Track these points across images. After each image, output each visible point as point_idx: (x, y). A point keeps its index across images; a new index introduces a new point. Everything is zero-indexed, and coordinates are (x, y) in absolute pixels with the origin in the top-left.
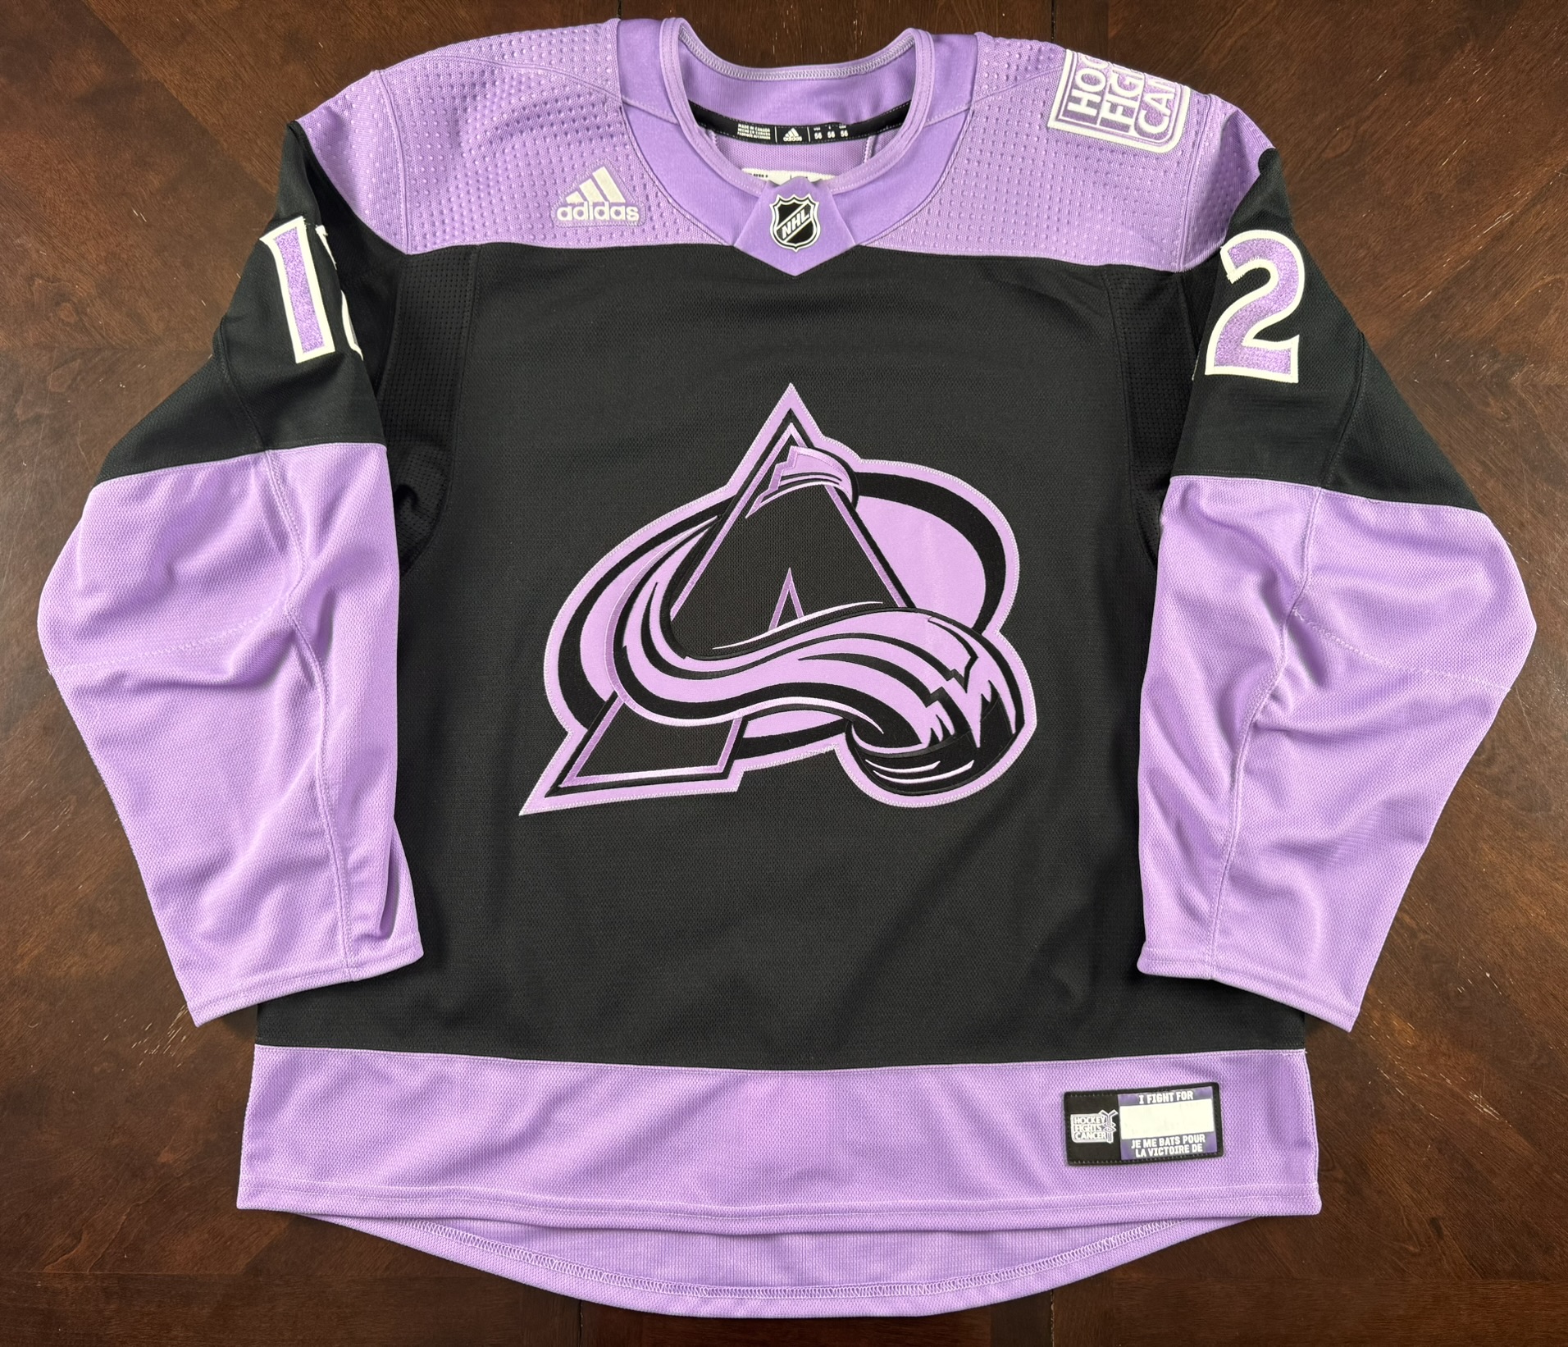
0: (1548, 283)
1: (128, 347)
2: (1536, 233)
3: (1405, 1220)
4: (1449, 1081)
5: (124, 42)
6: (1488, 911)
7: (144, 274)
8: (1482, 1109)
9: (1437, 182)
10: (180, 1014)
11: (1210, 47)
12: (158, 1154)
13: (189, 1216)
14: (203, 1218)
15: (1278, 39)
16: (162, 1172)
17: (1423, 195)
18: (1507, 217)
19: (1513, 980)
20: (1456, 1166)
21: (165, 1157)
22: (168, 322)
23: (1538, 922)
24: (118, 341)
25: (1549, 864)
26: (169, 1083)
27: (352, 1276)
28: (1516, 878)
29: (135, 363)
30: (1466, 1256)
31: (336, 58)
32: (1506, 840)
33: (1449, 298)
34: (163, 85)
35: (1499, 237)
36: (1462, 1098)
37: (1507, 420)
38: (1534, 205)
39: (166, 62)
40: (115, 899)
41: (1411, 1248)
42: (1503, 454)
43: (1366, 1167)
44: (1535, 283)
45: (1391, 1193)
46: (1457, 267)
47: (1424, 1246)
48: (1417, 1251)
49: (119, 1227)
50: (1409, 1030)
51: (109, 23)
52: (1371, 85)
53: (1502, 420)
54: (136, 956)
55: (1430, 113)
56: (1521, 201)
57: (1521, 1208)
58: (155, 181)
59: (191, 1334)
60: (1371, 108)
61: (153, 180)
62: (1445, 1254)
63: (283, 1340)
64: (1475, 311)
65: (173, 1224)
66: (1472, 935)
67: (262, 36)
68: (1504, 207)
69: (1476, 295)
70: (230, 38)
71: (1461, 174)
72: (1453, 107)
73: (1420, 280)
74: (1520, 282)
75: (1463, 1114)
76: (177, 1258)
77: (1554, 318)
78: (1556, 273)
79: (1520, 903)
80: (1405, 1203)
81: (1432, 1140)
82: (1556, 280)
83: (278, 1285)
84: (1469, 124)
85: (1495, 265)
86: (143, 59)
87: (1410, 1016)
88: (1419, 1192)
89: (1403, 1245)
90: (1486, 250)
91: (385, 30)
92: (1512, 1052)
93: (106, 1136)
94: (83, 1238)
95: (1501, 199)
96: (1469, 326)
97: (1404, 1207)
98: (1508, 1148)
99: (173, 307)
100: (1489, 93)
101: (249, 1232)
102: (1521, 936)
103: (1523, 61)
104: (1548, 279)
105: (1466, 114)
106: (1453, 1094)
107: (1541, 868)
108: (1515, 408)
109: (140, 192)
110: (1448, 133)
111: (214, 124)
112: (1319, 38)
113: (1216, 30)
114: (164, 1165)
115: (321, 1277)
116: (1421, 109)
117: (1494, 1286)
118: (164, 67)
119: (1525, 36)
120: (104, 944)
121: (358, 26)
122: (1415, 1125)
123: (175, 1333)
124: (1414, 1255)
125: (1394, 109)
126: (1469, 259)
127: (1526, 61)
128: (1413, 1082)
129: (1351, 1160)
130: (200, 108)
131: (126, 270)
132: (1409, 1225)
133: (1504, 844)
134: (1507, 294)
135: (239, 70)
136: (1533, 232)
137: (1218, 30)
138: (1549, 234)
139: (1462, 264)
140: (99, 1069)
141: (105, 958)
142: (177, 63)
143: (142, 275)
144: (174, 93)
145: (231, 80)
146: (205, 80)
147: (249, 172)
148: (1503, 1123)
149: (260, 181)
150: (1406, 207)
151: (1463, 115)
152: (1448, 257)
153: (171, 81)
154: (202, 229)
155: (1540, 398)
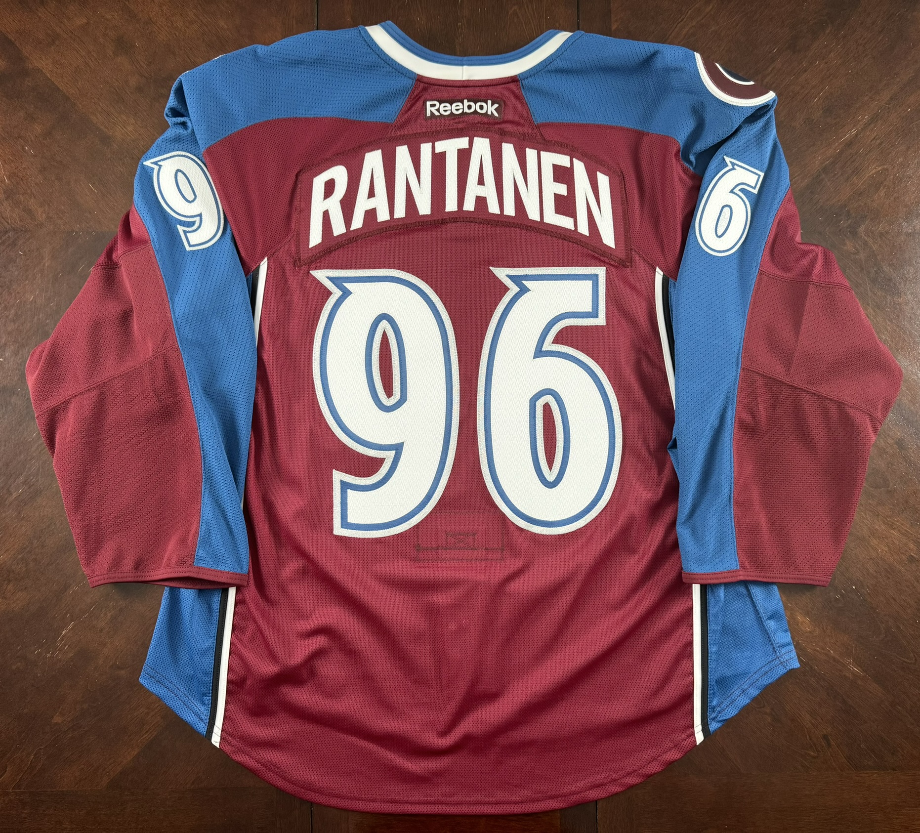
0: (879, 171)
1: (23, 229)
2: (871, 141)
3: (808, 736)
4: (832, 652)
5: (18, 46)
6: (853, 549)
7: (33, 185)
8: (853, 668)
9: (811, 112)
10: (64, 632)
11: (673, 34)
12: (53, 717)
13: (72, 754)
14: (80, 756)
15: (713, 28)
16: (55, 728)
17: (803, 119)
18: (854, 131)
19: (869, 590)
20: (838, 703)
21: (57, 719)
22: (48, 214)
23: (883, 554)
24: (18, 226)
25: (888, 519)
26: (58, 674)
27: (171, 788)
28: (869, 528)
29: (29, 239)
30: (845, 757)
31: (146, 53)
32: (862, 506)
33: (820, 181)
34: (41, 71)
35: (850, 144)
36: (840, 662)
37: (857, 253)
38: (870, 124)
39: (43, 58)
40: (23, 564)
41: (812, 753)
42: (854, 273)
43: (784, 705)
44: (871, 171)
45: (799, 721)
46: (824, 163)
47: (820, 752)
48: (816, 755)
49: (30, 762)
50: (807, 622)
51: (8, 34)
52: (770, 55)
53: (854, 254)
54: (37, 598)
55: (805, 71)
56: (861, 123)
57: (877, 727)
58: (38, 128)
59: (75, 826)
60: (771, 69)
61: (37, 128)
62: (832, 756)
63: (130, 829)
64: (835, 189)
65: (62, 760)
66: (844, 563)
67: (101, 40)
68: (852, 125)
69: (837, 179)
70: (82, 41)
71: (825, 107)
72: (819, 67)
73: (803, 171)
74: (863, 170)
75: (841, 671)
76: (65, 780)
77: (883, 192)
78: (884, 165)
79: (872, 544)
80: (807, 727)
81: (823, 687)
82: (883, 169)
83: (127, 795)
84: (829, 77)
85: (847, 161)
86: (29, 55)
87: (807, 614)
88: (816, 719)
89: (807, 751)
90: (841, 152)
91: (175, 34)
92: (870, 633)
93: (20, 707)
94: (7, 770)
95: (851, 121)
96: (832, 198)
97: (806, 728)
98: (869, 691)
99: (51, 205)
100: (840, 58)
101: (108, 763)
102: (873, 563)
103: (860, 38)
104: (880, 168)
105: (827, 71)
106: (834, 659)
107: (885, 523)
108: (861, 247)
109: (29, 136)
110: (817, 82)
111: (73, 93)
112: (738, 27)
113: (676, 24)
114: (57, 724)
115: (153, 789)
116: (800, 68)
117: (863, 775)
118: (42, 60)
119: (862, 23)
120: (17, 591)
121: (159, 33)
122: (812, 679)
123: (65, 826)
124: (814, 757)
125: (784, 69)
126: (831, 157)
127: (862, 38)
128: (810, 653)
129: (774, 701)
130: (65, 84)
131: (22, 183)
132: (810, 739)
133: (861, 508)
134: (855, 178)
135: (88, 61)
136: (869, 141)
137: (678, 24)
138: (878, 141)
139: (828, 161)
140: (15, 667)
141: (17, 600)
142: (50, 57)
143: (31, 186)
144: (48, 75)
145: (83, 67)
146: (68, 67)
147: (95, 122)
148: (865, 676)
149: (102, 127)
150: (793, 127)
151: (826, 71)
152: (818, 156)
153: (46, 68)
154: (68, 158)
155: (876, 240)
